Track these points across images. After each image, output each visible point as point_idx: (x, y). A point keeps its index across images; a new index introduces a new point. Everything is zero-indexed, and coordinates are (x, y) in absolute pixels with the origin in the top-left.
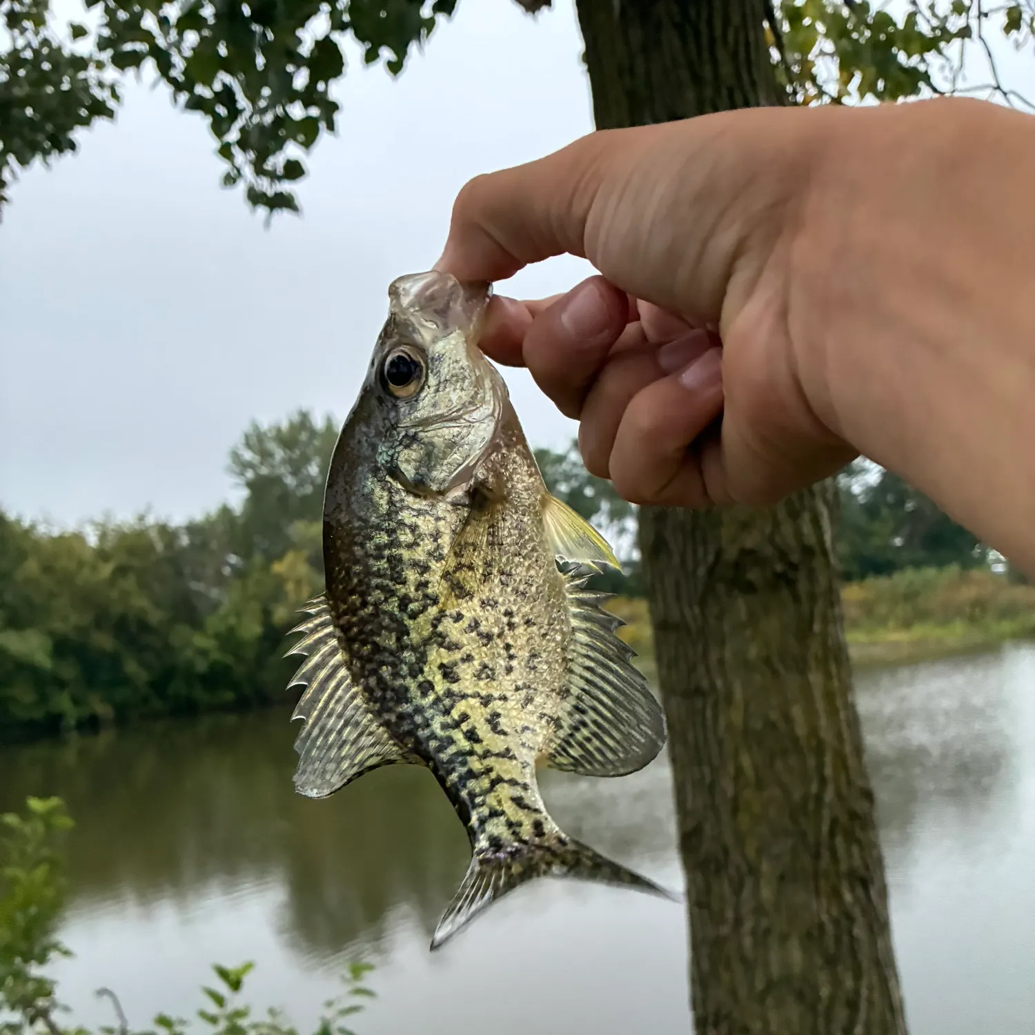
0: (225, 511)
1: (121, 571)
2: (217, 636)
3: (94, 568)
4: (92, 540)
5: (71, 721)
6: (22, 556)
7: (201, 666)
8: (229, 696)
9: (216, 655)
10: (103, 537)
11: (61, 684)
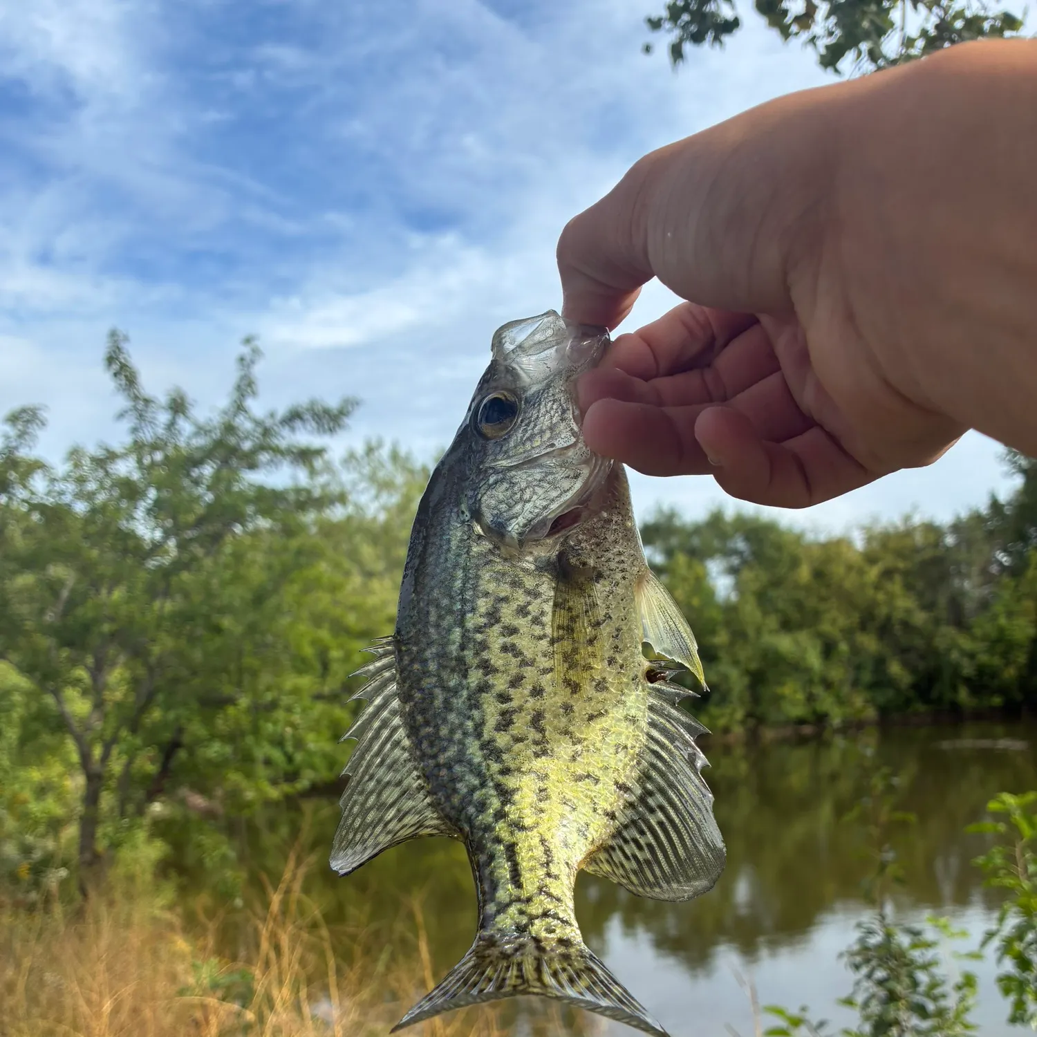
0: (995, 505)
1: (888, 574)
2: (985, 638)
3: (861, 572)
4: (859, 543)
5: (836, 721)
6: (795, 563)
7: (968, 669)
8: (997, 700)
9: (984, 658)
10: (869, 539)
11: (828, 685)
